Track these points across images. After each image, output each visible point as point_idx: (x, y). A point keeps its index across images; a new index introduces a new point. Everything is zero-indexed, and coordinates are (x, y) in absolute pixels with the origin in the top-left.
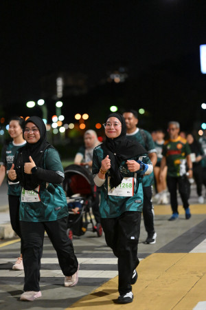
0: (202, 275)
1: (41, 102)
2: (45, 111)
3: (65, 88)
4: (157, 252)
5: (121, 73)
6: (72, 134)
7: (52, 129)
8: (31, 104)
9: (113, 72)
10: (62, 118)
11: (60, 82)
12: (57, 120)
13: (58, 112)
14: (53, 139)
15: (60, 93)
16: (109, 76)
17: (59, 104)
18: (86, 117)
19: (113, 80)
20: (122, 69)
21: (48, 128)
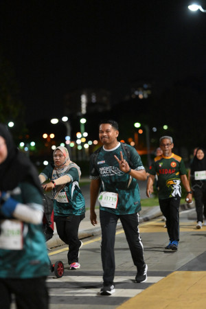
1: (65, 119)
2: (68, 127)
3: (89, 104)
4: (178, 270)
5: (145, 89)
7: (76, 145)
8: (54, 121)
9: (137, 89)
10: (86, 134)
11: (84, 99)
12: (81, 136)
13: (82, 128)
14: (77, 156)
15: (84, 106)
16: (133, 93)
17: (83, 121)
20: (145, 86)
21: (72, 145)
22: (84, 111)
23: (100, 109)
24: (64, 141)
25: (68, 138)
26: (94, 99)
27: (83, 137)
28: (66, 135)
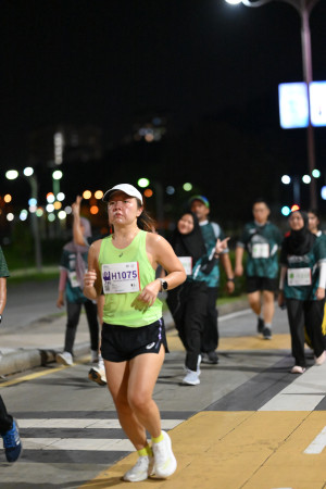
0: (276, 446)
1: (28, 172)
2: (34, 185)
3: (67, 149)
4: (206, 409)
5: (155, 127)
7: (46, 213)
8: (12, 175)
9: (143, 124)
10: (61, 196)
11: (59, 140)
12: (54, 200)
13: (56, 187)
14: (47, 231)
15: (59, 152)
16: (136, 132)
17: (58, 175)
18: (99, 195)
19: (143, 137)
20: (157, 121)
21: (40, 213)
22: (59, 159)
23: (86, 157)
24: (27, 207)
25: (33, 202)
26: (75, 141)
27: (56, 200)
28: (30, 197)
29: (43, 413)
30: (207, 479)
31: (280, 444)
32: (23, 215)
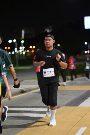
0: (83, 116)
1: (15, 41)
2: (16, 44)
3: (25, 35)
4: (63, 106)
5: (50, 28)
6: (28, 55)
8: (10, 41)
9: (46, 28)
10: (24, 48)
11: (23, 32)
12: (22, 48)
13: (22, 45)
14: (20, 57)
16: (45, 30)
17: (23, 42)
18: (34, 47)
19: (46, 31)
20: (50, 27)
21: (18, 52)
22: (23, 37)
23: (30, 37)
24: (14, 50)
25: (16, 49)
26: (27, 32)
28: (15, 48)
29: (19, 106)
30: (64, 125)
31: (84, 115)
32: (13, 53)
